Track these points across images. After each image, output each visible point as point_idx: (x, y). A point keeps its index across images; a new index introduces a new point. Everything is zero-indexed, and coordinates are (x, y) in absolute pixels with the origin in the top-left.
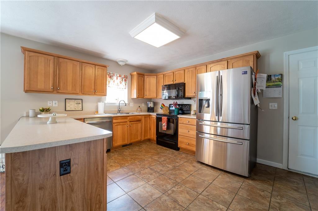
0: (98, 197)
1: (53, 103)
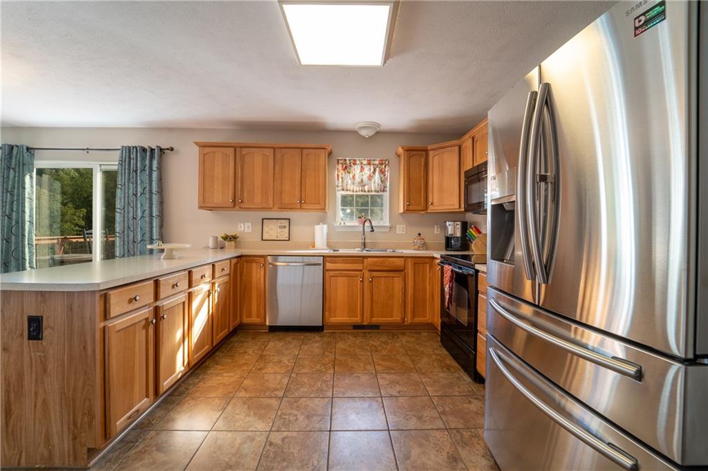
0: (87, 403)
1: (245, 227)
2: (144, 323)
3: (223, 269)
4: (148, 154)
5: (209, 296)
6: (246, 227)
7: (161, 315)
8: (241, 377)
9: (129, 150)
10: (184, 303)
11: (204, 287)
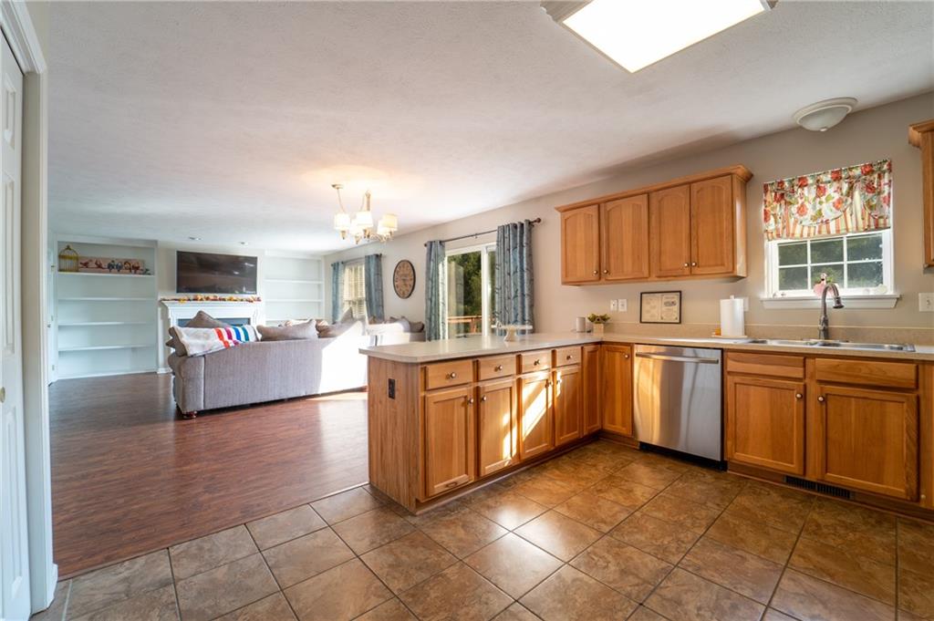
1: (618, 305)
2: (463, 400)
3: (568, 358)
4: (518, 230)
5: (547, 386)
6: (620, 304)
7: (482, 396)
8: (572, 492)
9: (503, 229)
10: (511, 388)
11: (541, 375)
